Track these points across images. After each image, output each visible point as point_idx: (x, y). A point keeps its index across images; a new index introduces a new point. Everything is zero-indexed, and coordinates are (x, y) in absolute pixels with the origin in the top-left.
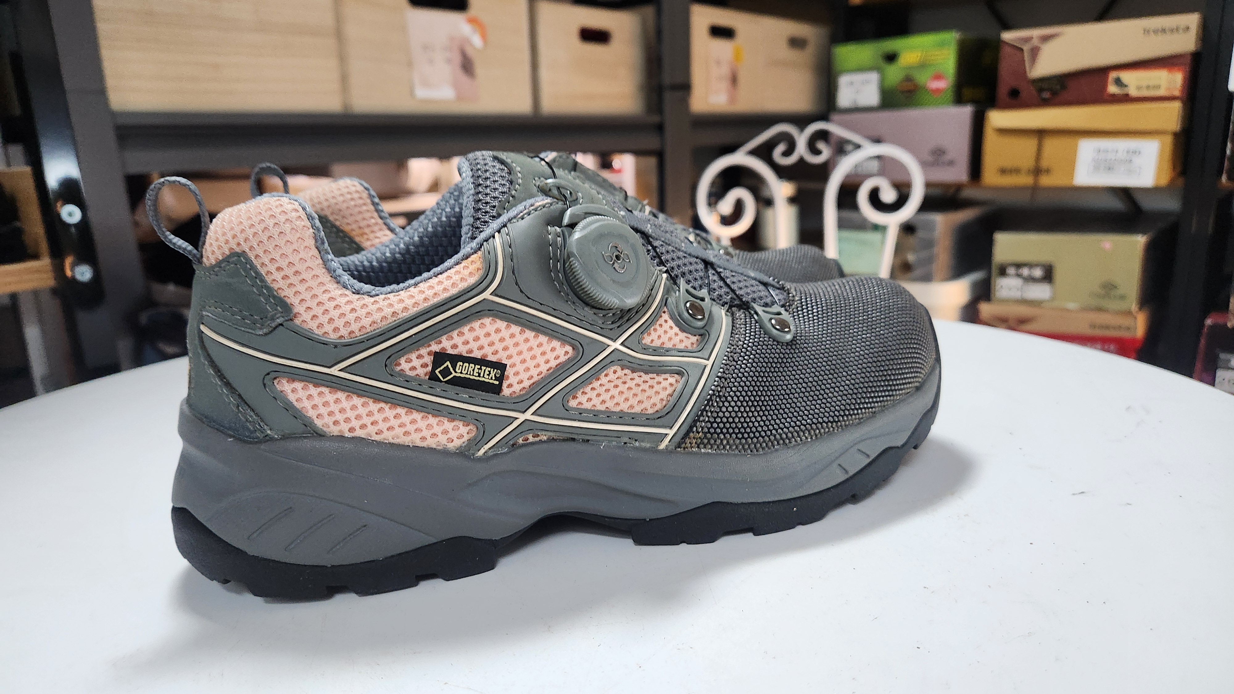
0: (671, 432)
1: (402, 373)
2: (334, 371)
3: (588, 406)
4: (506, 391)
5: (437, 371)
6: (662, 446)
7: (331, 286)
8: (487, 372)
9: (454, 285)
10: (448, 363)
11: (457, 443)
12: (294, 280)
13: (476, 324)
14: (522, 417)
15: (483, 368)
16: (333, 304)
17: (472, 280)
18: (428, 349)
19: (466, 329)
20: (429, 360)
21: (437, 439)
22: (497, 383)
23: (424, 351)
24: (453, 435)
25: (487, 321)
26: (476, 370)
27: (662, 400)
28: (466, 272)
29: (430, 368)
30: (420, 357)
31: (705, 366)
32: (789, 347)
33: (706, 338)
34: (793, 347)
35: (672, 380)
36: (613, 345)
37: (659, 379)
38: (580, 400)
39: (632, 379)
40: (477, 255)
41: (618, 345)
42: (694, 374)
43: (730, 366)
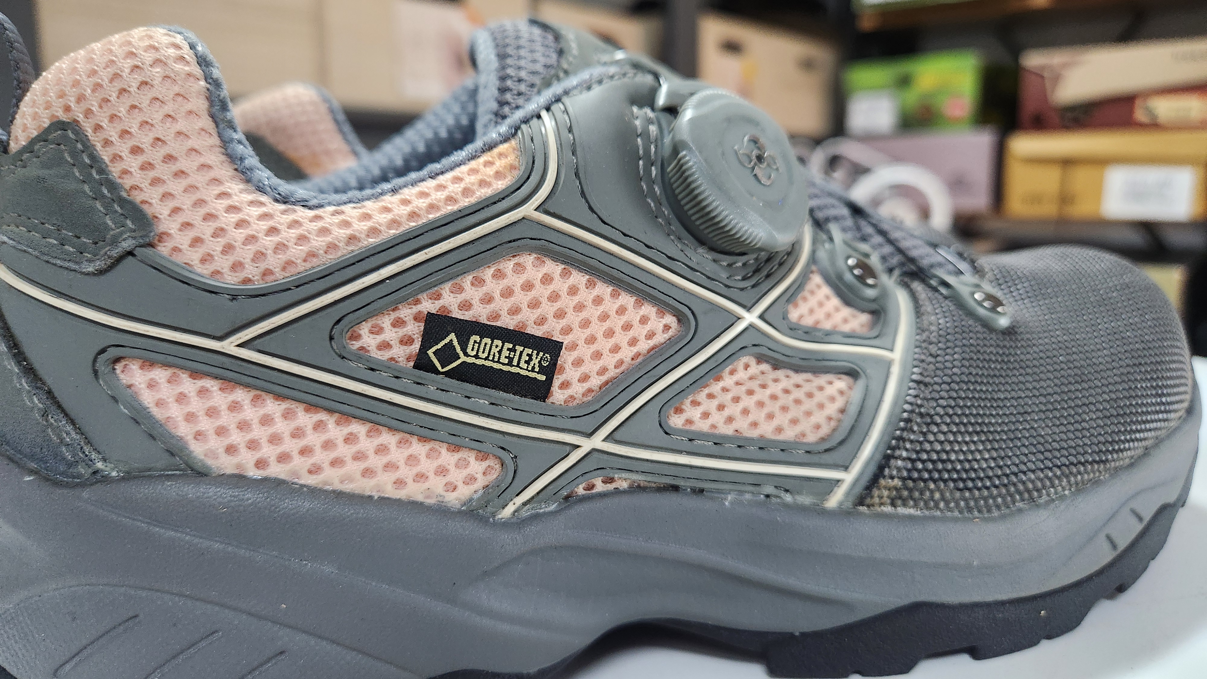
0: (848, 478)
1: (362, 354)
2: (229, 346)
3: (703, 426)
4: (558, 396)
5: (430, 352)
6: (833, 501)
7: (235, 187)
8: (525, 358)
9: (466, 192)
10: (452, 336)
11: (464, 492)
12: (163, 171)
13: (508, 266)
14: (586, 445)
15: (519, 349)
16: (234, 218)
17: (500, 185)
18: (415, 309)
19: (488, 273)
20: (415, 329)
21: (426, 485)
22: (543, 378)
23: (406, 312)
24: (456, 476)
25: (528, 260)
26: (505, 353)
27: (830, 419)
28: (490, 171)
29: (416, 346)
30: (398, 323)
31: (891, 361)
32: (1006, 337)
33: (881, 319)
34: (1012, 337)
35: (839, 386)
36: (746, 317)
37: (819, 383)
38: (689, 414)
39: (776, 380)
40: (511, 144)
41: (755, 318)
42: (876, 374)
43: (928, 364)
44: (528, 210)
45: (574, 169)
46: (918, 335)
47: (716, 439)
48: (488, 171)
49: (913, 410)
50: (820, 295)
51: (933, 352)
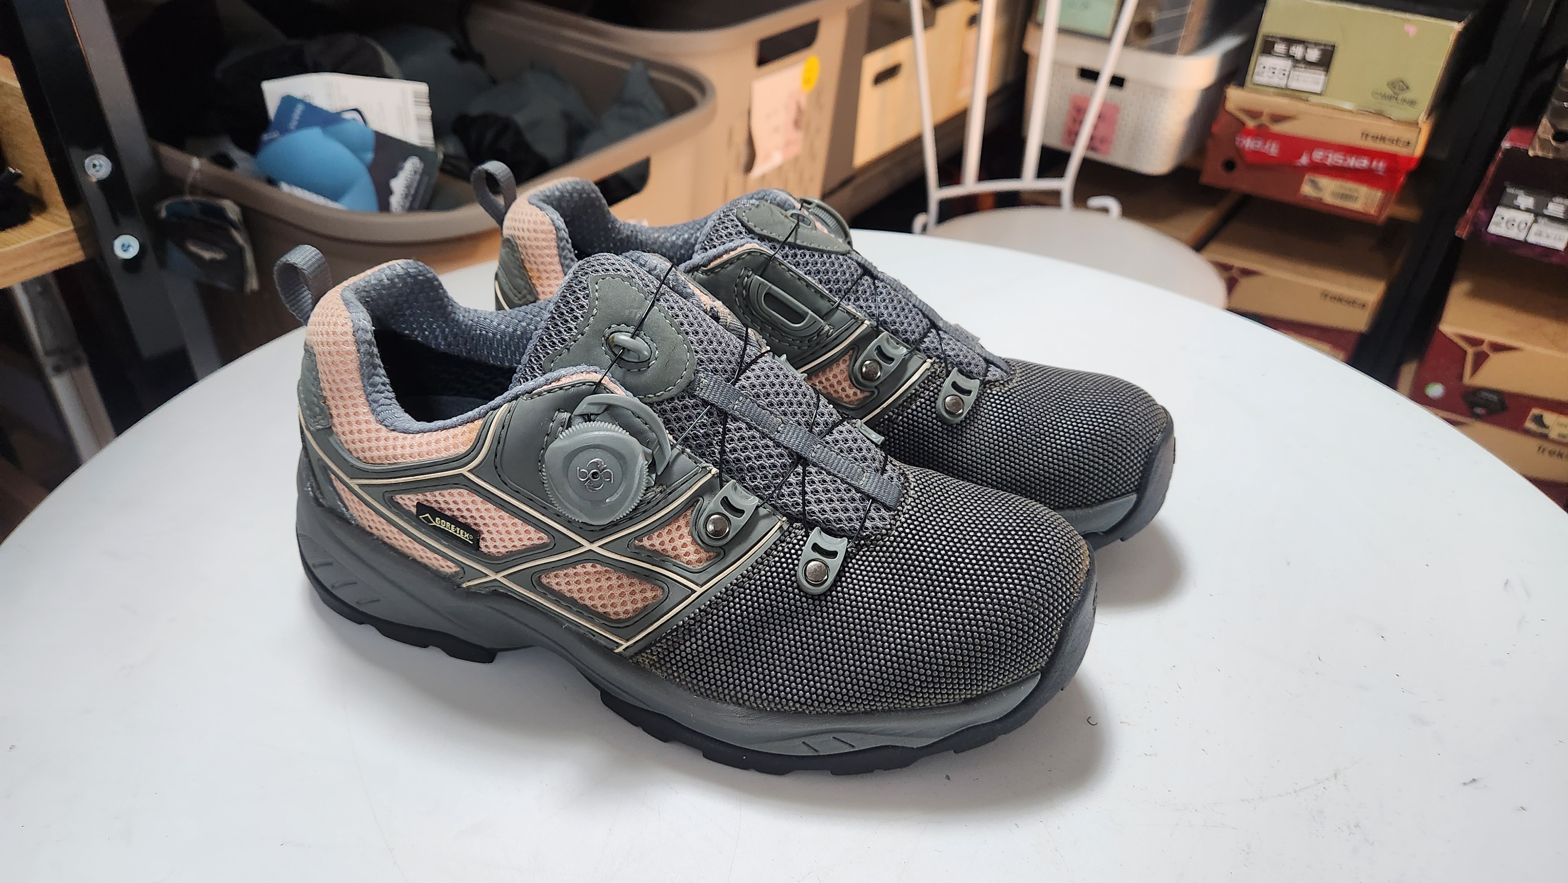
0: (625, 645)
1: (398, 505)
2: (352, 483)
3: (555, 589)
4: (483, 551)
5: (421, 517)
6: (618, 650)
8: (463, 532)
10: (428, 515)
11: (445, 571)
12: (336, 394)
13: (455, 491)
14: (493, 576)
15: (458, 527)
16: (358, 427)
17: (463, 450)
18: (416, 498)
19: (446, 493)
20: (416, 505)
22: (471, 542)
23: (412, 498)
24: (438, 563)
25: (465, 492)
26: (453, 527)
27: (636, 610)
30: (410, 500)
31: (694, 591)
32: (810, 601)
33: (718, 559)
34: (817, 602)
35: (649, 594)
36: (587, 546)
37: (638, 588)
38: (551, 580)
39: (609, 579)
40: (478, 423)
41: (595, 547)
42: (675, 597)
43: (723, 601)
44: (464, 471)
45: (495, 453)
46: (737, 579)
47: (559, 597)
48: (461, 439)
49: (683, 626)
50: (675, 535)
51: (736, 594)
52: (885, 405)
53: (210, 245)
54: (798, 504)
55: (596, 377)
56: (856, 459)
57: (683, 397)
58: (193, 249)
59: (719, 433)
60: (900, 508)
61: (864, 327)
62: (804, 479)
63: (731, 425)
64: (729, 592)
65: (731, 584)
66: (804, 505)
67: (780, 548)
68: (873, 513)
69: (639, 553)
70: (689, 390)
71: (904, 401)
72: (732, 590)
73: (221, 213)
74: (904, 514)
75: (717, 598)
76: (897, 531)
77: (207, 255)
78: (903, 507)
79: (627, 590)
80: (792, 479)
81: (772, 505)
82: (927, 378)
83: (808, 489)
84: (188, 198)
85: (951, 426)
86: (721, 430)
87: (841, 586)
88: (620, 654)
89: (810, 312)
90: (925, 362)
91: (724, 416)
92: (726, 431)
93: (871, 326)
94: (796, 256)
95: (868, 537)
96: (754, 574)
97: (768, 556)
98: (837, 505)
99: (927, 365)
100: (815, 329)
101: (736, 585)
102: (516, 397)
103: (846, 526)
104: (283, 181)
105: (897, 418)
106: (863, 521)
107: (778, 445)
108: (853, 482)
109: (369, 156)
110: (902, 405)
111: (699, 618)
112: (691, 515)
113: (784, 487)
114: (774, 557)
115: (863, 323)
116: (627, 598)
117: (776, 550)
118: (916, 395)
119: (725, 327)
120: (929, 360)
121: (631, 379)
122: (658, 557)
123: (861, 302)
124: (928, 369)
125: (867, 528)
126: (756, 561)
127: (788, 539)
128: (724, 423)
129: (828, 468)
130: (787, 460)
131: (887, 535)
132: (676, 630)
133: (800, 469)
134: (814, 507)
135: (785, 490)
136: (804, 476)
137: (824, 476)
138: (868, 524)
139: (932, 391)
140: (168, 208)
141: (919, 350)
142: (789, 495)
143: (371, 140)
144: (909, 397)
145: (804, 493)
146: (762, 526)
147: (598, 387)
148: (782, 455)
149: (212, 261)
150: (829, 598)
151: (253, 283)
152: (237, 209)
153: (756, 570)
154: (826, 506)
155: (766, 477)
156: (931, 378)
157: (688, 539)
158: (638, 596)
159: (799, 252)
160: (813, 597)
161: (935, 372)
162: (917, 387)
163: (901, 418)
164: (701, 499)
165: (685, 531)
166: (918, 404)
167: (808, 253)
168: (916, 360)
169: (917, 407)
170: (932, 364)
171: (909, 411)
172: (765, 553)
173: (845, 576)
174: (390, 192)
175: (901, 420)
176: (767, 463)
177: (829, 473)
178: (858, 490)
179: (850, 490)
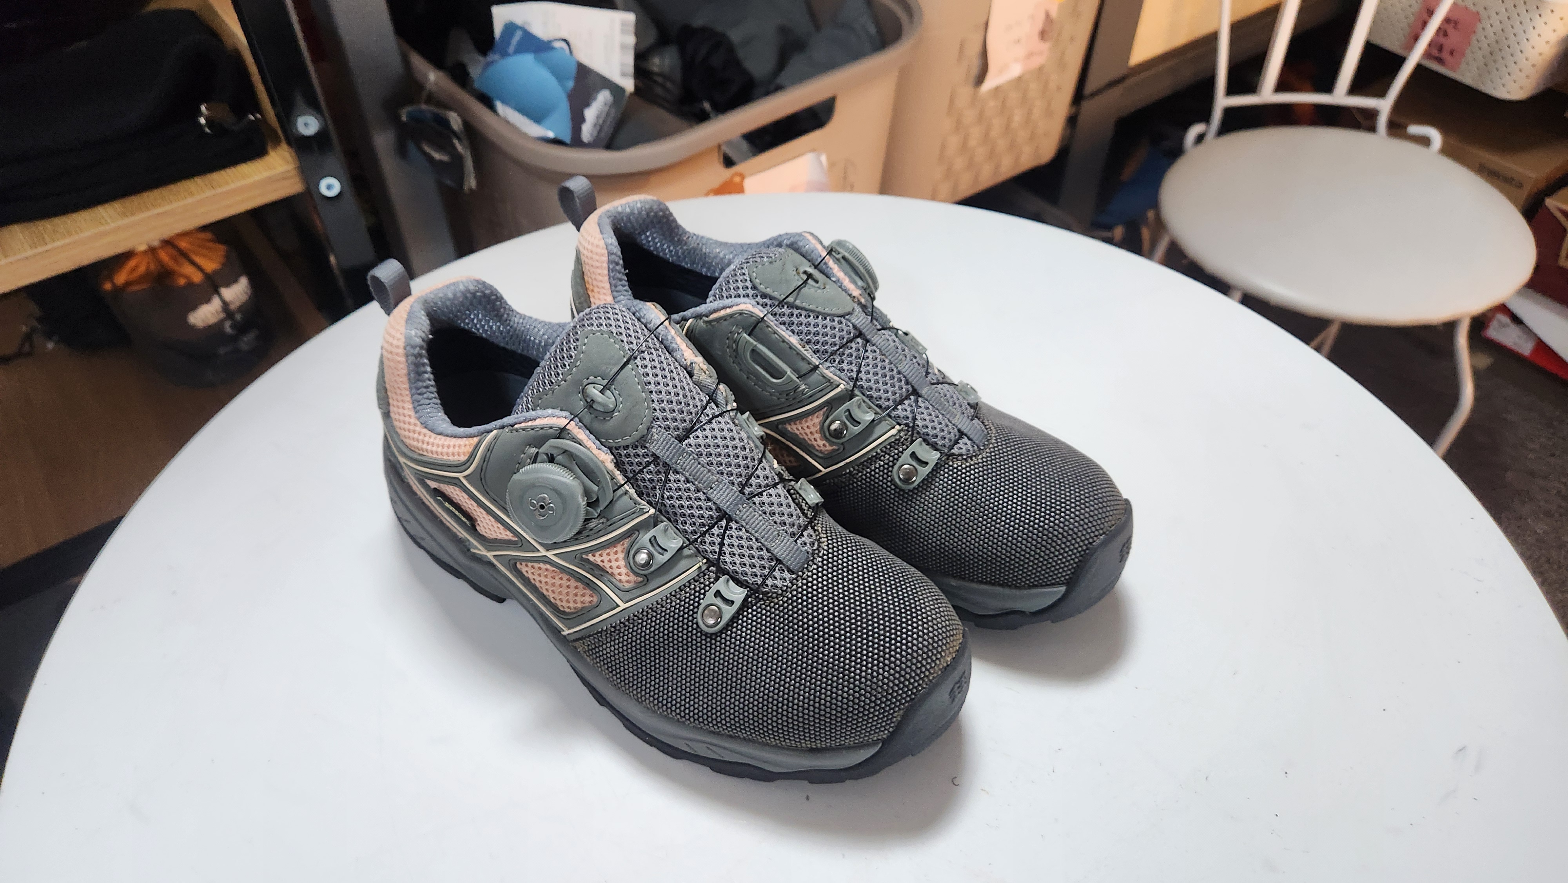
0: (567, 631)
3: (526, 575)
4: (479, 532)
8: (463, 517)
9: (453, 454)
14: (486, 553)
17: (461, 459)
19: (450, 486)
23: (431, 483)
26: (458, 512)
31: (618, 606)
32: (703, 637)
33: (642, 584)
34: (708, 640)
35: (587, 599)
36: (543, 552)
37: (580, 591)
38: (523, 568)
39: (561, 579)
40: (476, 440)
41: (550, 554)
42: (604, 606)
43: (639, 619)
44: (460, 476)
45: (481, 469)
46: (652, 605)
47: (527, 581)
48: (463, 449)
49: (606, 630)
50: (613, 557)
51: (650, 616)
52: (848, 461)
53: (440, 148)
54: (715, 553)
55: (562, 422)
56: (775, 523)
57: (637, 447)
58: (427, 149)
59: (661, 480)
60: (800, 573)
61: (838, 390)
62: (725, 532)
63: (672, 477)
64: (645, 613)
65: (647, 607)
66: (720, 554)
67: (692, 586)
68: (777, 573)
69: (585, 563)
70: (642, 441)
71: (865, 461)
72: (647, 612)
73: (445, 123)
74: (803, 579)
75: (634, 616)
76: (791, 593)
77: (437, 156)
78: (804, 573)
79: (572, 591)
80: (715, 530)
81: (696, 548)
82: (889, 444)
83: (727, 541)
84: (424, 107)
85: (903, 490)
86: (663, 478)
87: (731, 631)
88: (564, 636)
89: (789, 371)
90: (893, 428)
91: (667, 468)
92: (668, 480)
93: (846, 390)
94: (792, 315)
95: (766, 593)
96: (667, 603)
97: (681, 591)
98: (746, 560)
99: (893, 432)
100: (791, 387)
101: (651, 608)
102: (503, 427)
103: (751, 580)
104: (500, 100)
105: (857, 474)
106: (765, 578)
107: (709, 500)
108: (766, 543)
109: (570, 84)
110: (862, 464)
111: (618, 628)
112: (627, 543)
113: (707, 535)
114: (686, 593)
115: (838, 386)
116: (571, 598)
117: (689, 587)
118: (877, 457)
119: (696, 384)
120: (898, 427)
121: (596, 426)
122: (599, 571)
123: (845, 366)
124: (895, 436)
125: (767, 585)
126: (671, 594)
127: (702, 580)
128: (667, 473)
129: (747, 527)
130: (713, 513)
131: (781, 595)
132: (601, 632)
133: (723, 523)
134: (728, 558)
135: (708, 539)
136: (726, 529)
137: (742, 533)
138: (769, 582)
139: (893, 456)
140: (409, 114)
141: (890, 416)
142: (710, 543)
143: (573, 70)
144: (869, 459)
145: (722, 544)
146: (683, 564)
147: (562, 433)
148: (711, 509)
149: (441, 162)
150: (719, 639)
151: (471, 182)
152: (459, 120)
153: (669, 601)
154: (737, 559)
155: (695, 524)
156: (896, 444)
157: (622, 563)
158: (578, 598)
159: (796, 312)
160: (706, 634)
161: (899, 440)
162: (879, 451)
163: (860, 474)
164: (637, 533)
165: (621, 556)
166: (877, 466)
167: (804, 313)
168: (884, 426)
169: (876, 468)
170: (899, 431)
171: (868, 470)
172: (680, 588)
173: (737, 623)
174: (582, 120)
175: (861, 477)
176: (697, 513)
177: (747, 531)
178: (768, 550)
179: (762, 549)
